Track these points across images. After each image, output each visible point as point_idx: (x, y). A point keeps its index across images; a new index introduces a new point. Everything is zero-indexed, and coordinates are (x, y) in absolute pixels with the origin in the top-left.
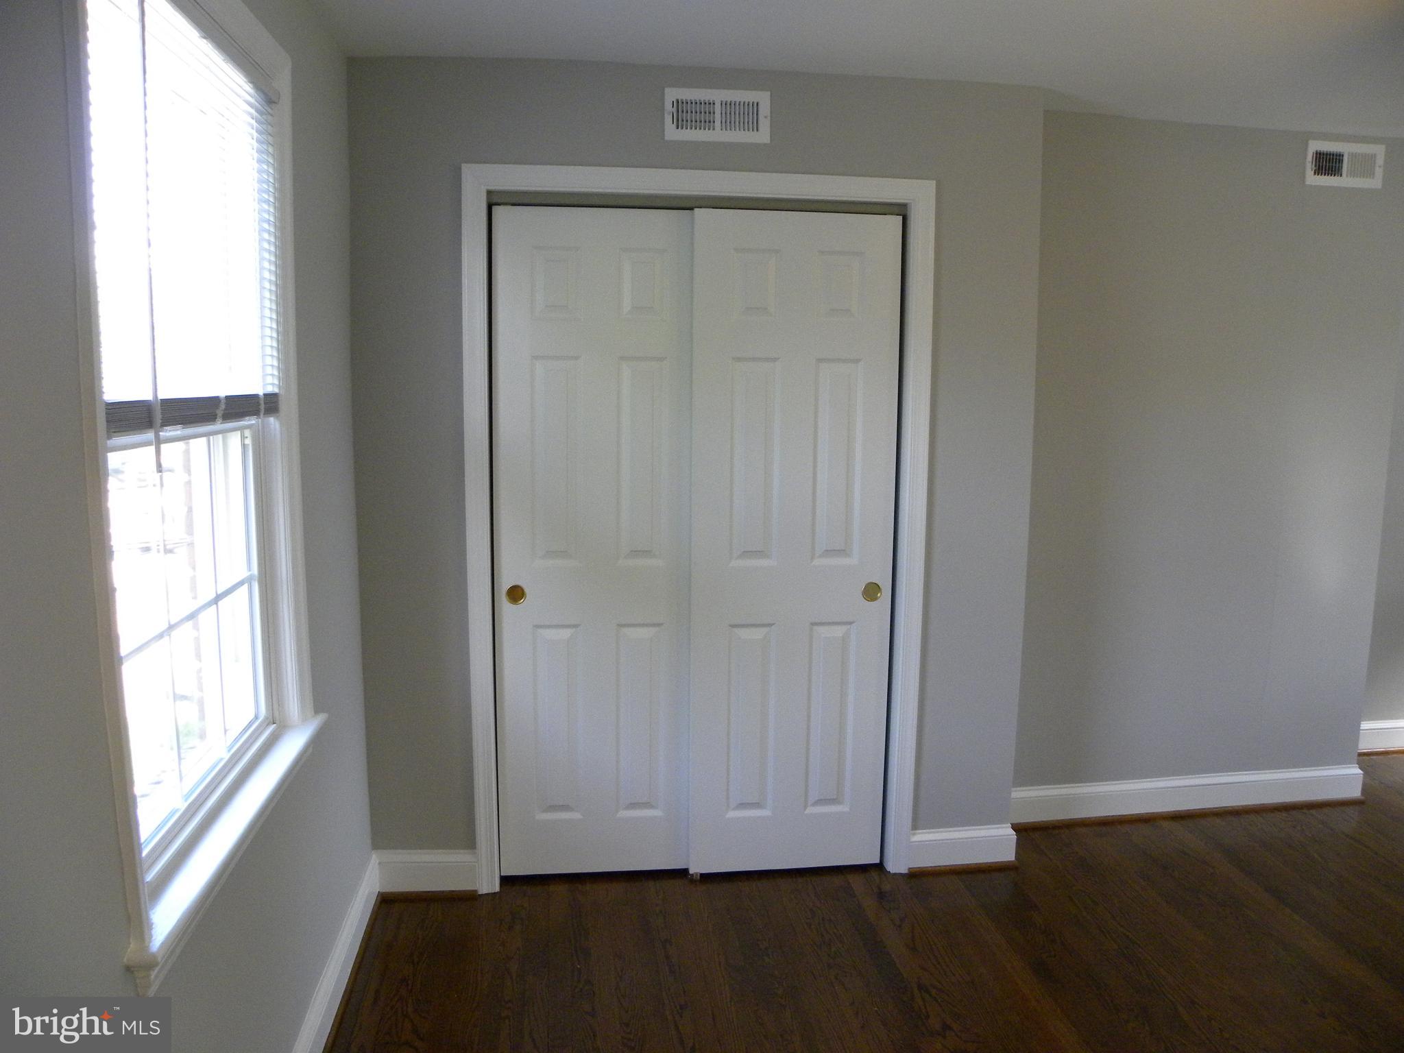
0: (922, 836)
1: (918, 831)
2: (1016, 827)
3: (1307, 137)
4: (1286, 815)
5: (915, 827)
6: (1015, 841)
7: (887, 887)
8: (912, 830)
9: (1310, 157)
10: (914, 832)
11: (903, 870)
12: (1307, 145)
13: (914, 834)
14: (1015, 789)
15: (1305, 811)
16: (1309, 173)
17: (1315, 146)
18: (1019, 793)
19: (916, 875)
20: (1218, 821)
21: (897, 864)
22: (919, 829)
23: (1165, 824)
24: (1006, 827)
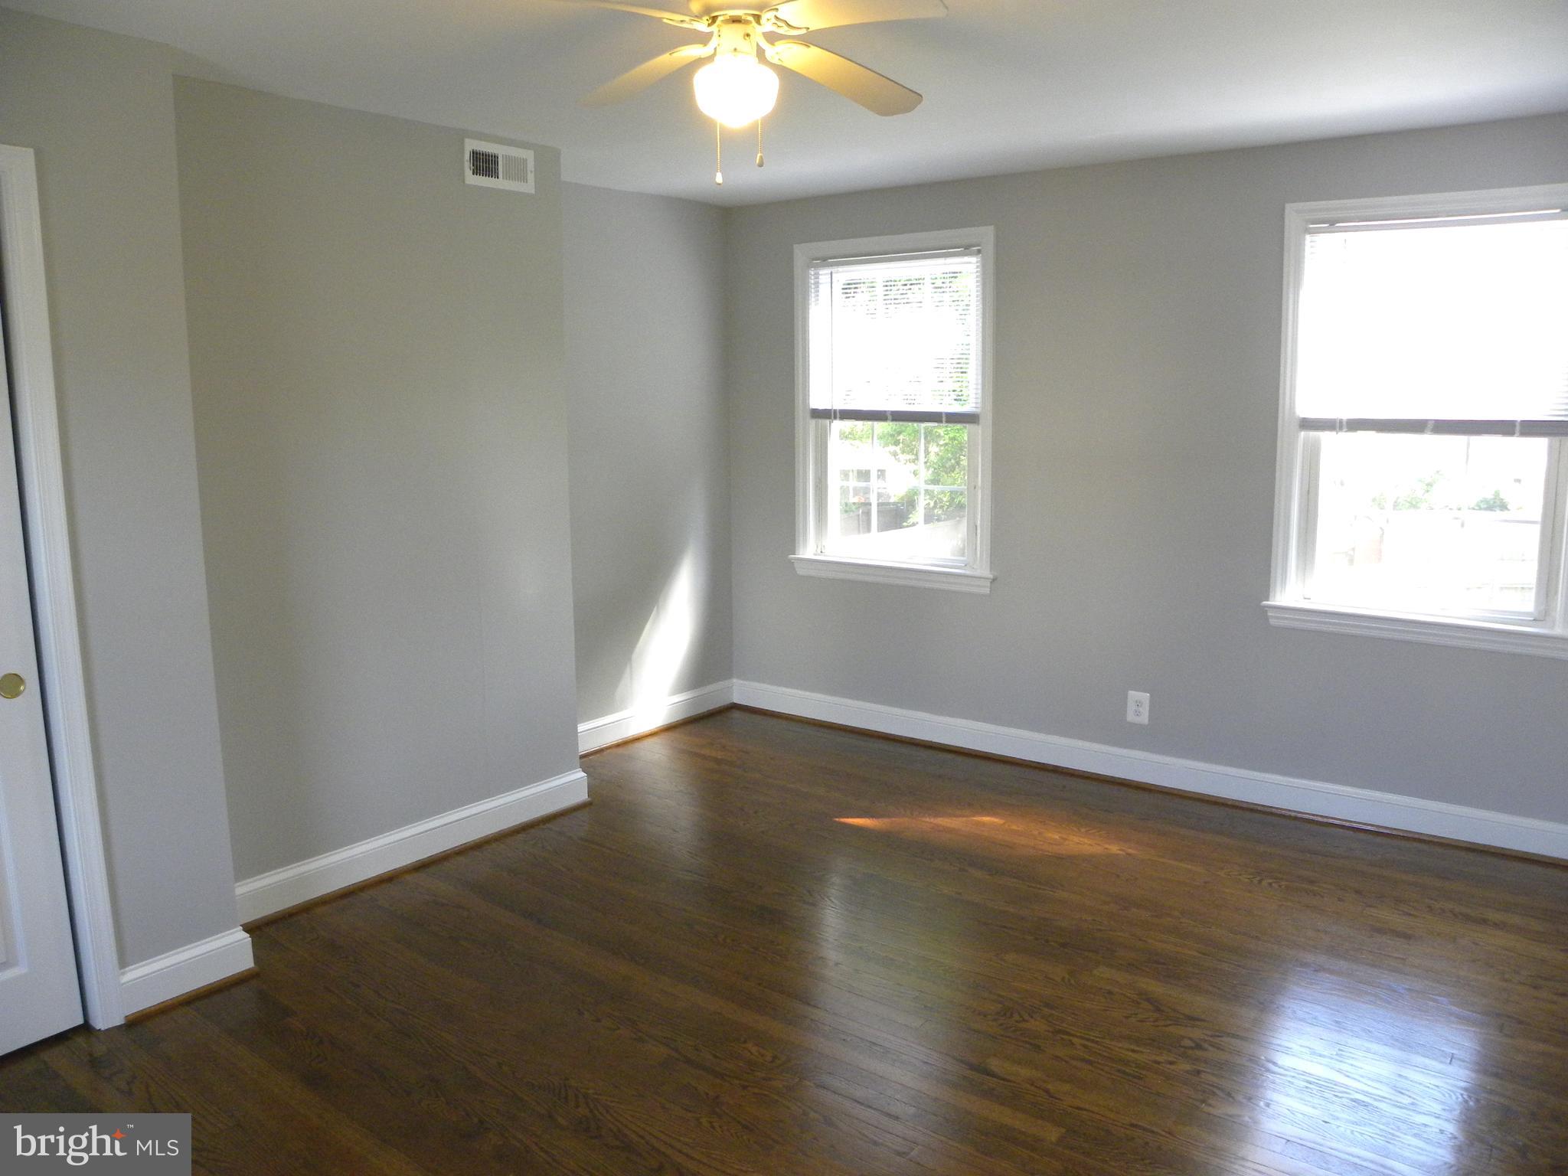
0: (136, 973)
1: (127, 969)
2: (249, 928)
3: (462, 134)
4: (525, 836)
5: (123, 963)
6: (250, 946)
7: (100, 1049)
8: (121, 969)
9: (467, 156)
10: (122, 971)
11: (118, 1020)
12: (463, 143)
13: (123, 974)
14: (238, 884)
15: (542, 826)
16: (468, 172)
17: (471, 145)
18: (243, 888)
19: (135, 1023)
20: (461, 859)
21: (107, 1016)
22: (129, 966)
23: (408, 877)
24: (237, 931)
